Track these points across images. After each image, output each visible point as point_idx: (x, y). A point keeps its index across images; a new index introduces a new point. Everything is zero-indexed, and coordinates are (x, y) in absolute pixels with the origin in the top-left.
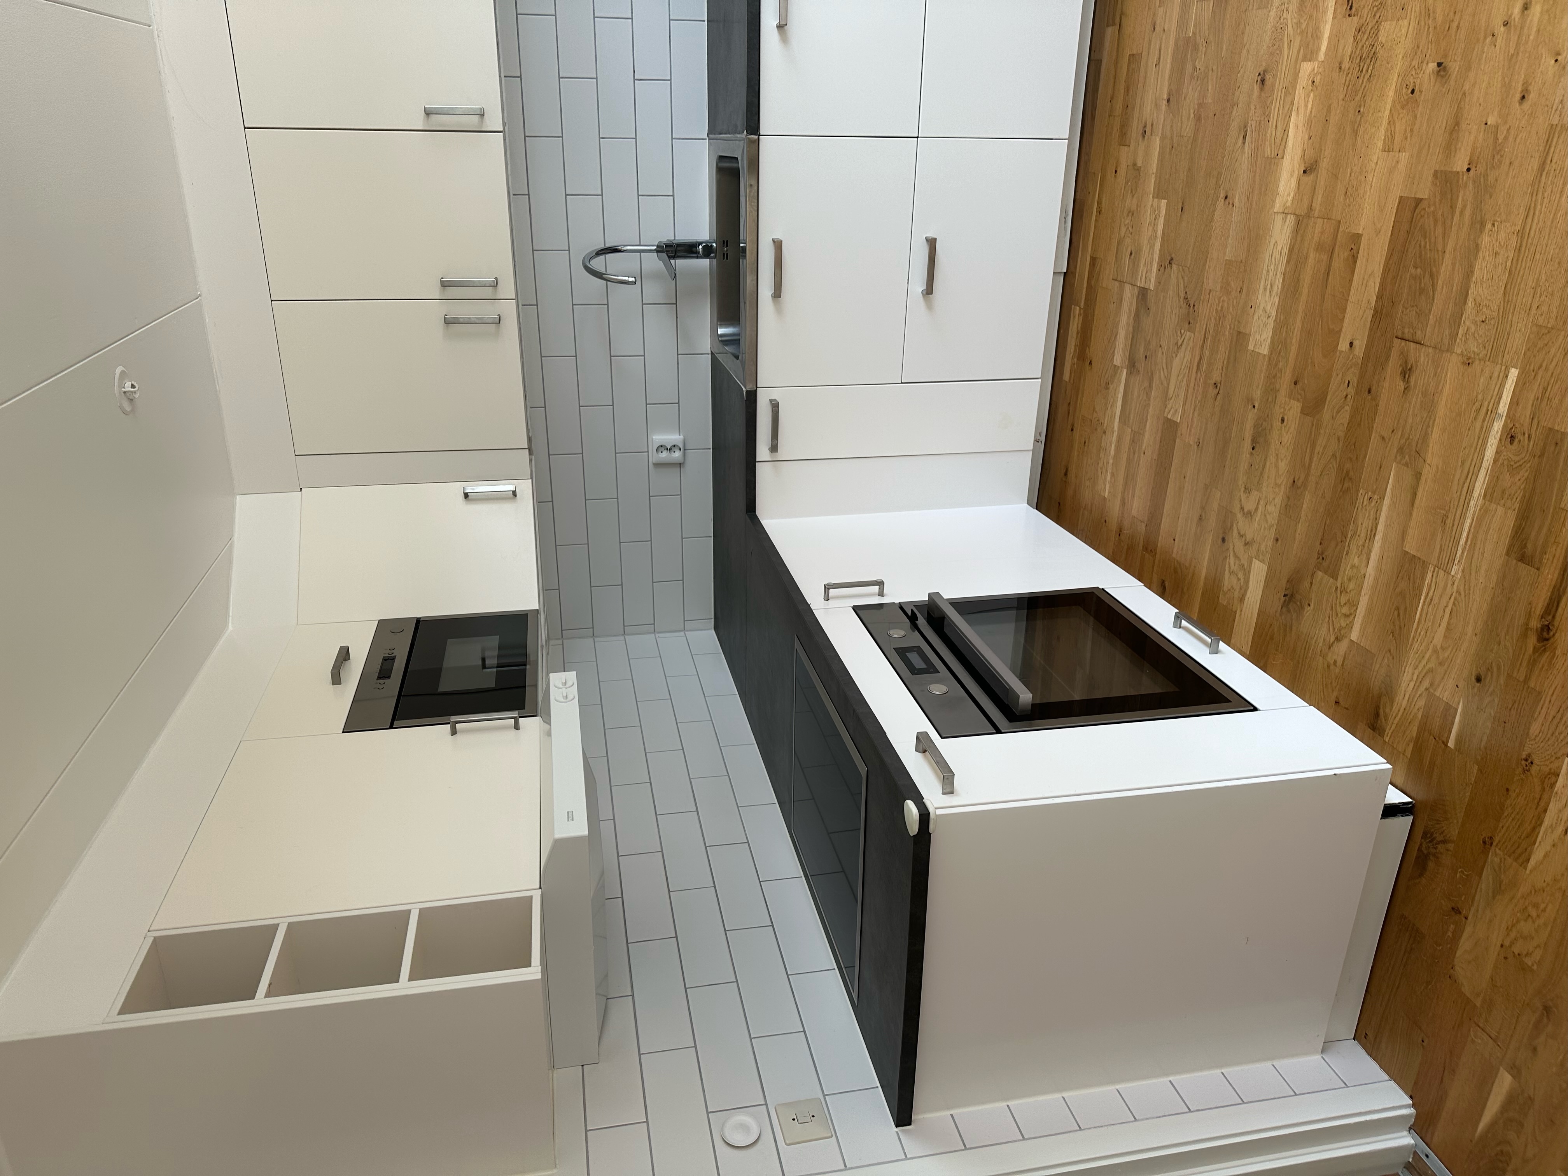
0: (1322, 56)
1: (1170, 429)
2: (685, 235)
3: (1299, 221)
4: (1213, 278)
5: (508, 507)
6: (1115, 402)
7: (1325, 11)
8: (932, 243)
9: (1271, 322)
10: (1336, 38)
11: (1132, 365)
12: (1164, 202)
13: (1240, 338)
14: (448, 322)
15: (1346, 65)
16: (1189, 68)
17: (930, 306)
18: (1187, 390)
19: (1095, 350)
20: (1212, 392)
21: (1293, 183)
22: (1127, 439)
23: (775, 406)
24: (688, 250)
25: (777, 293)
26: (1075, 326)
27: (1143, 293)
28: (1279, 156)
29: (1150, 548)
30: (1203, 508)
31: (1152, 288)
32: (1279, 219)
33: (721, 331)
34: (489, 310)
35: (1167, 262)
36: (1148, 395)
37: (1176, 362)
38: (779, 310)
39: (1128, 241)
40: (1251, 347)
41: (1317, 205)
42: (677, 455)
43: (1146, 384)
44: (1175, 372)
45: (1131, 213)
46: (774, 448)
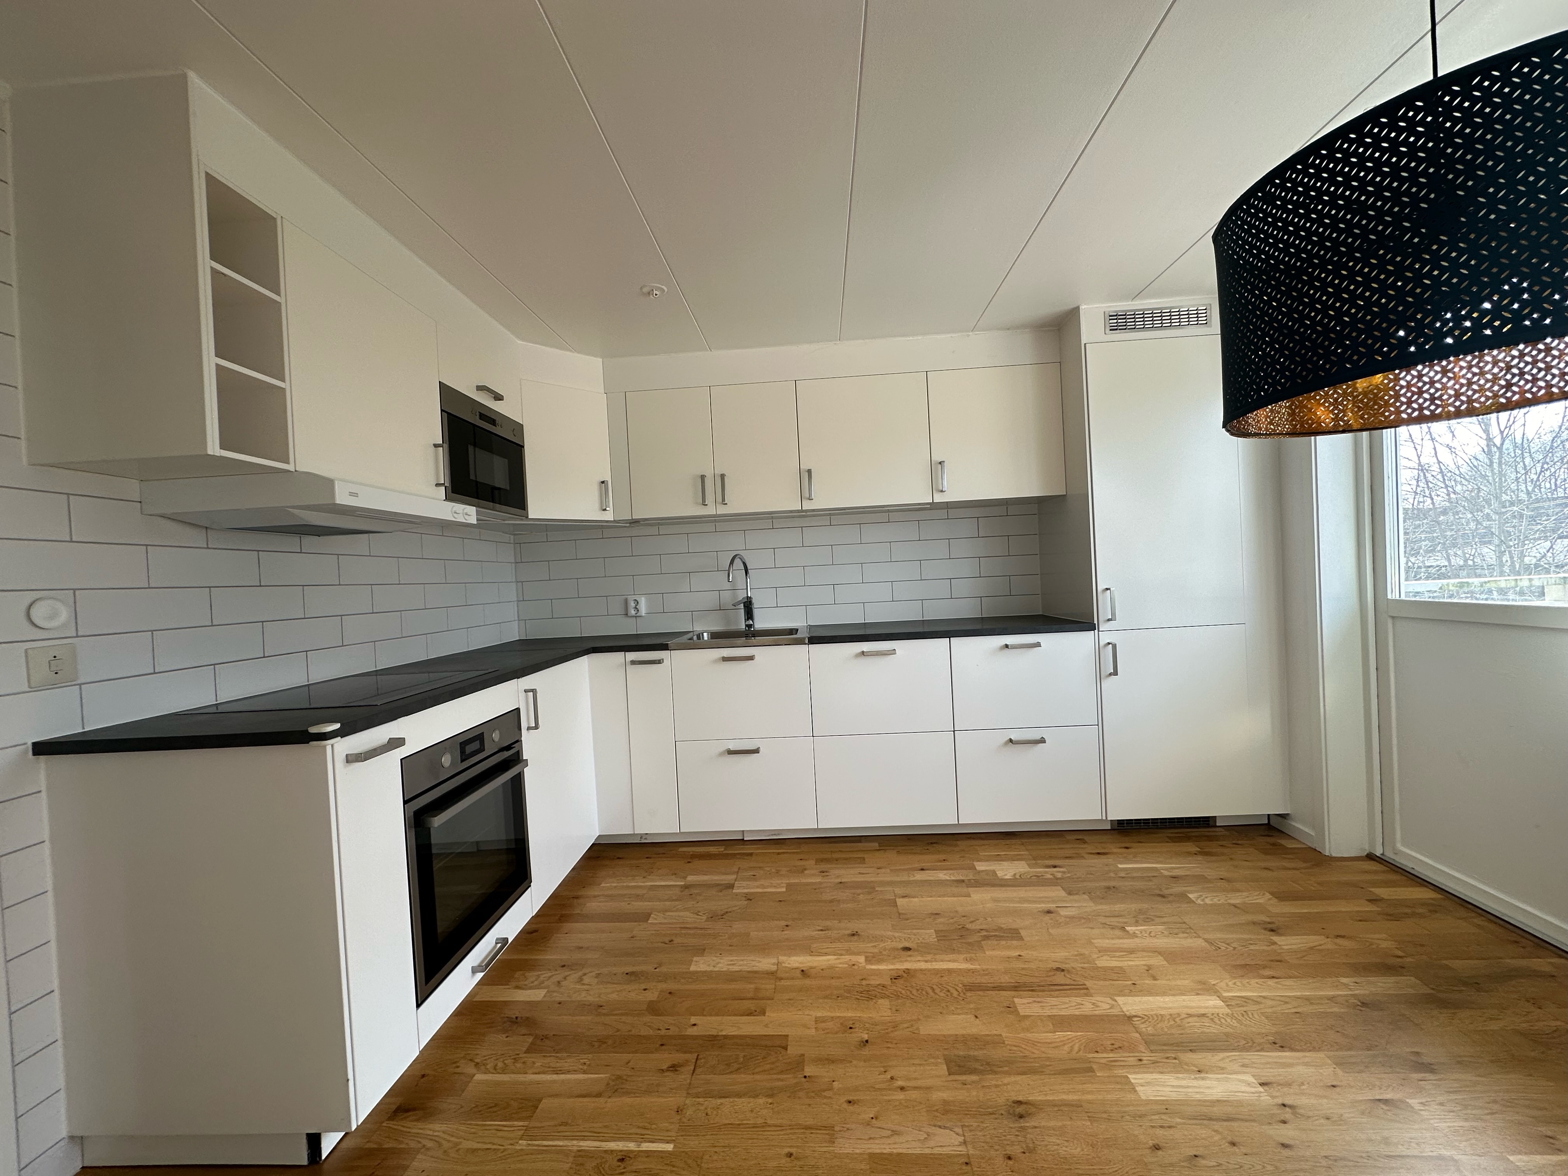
0: (869, 967)
1: (645, 917)
2: (756, 612)
3: (772, 973)
4: (738, 927)
5: (597, 505)
6: (664, 881)
7: (893, 964)
8: (756, 751)
9: (711, 968)
10: (878, 973)
11: (687, 887)
12: (784, 890)
13: (701, 951)
14: (703, 477)
15: (864, 983)
16: (859, 891)
17: (721, 754)
18: (670, 924)
19: (698, 864)
20: (667, 940)
21: (797, 965)
22: (639, 892)
23: (659, 662)
24: (749, 614)
25: (725, 659)
26: (713, 850)
27: (731, 886)
28: (811, 953)
29: (564, 919)
30: (588, 948)
31: (734, 891)
32: (775, 961)
33: (705, 634)
34: (710, 499)
35: (749, 898)
36: (668, 900)
37: (687, 914)
38: (716, 661)
39: (762, 872)
40: (695, 959)
41: (783, 983)
42: (633, 612)
43: (674, 898)
44: (681, 914)
45: (778, 872)
46: (633, 663)
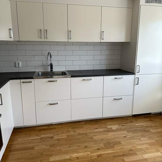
0: (91, 155)
1: (33, 148)
3: (70, 159)
4: (58, 148)
5: (8, 36)
6: (35, 137)
7: (96, 153)
8: (57, 103)
9: (55, 160)
10: (94, 156)
11: (41, 139)
12: (66, 137)
13: (51, 156)
14: (41, 30)
15: (92, 159)
16: (84, 136)
17: (48, 105)
18: (40, 149)
19: (42, 132)
20: (41, 153)
21: (75, 156)
22: (29, 141)
23: (31, 82)
24: (52, 68)
25: (49, 81)
26: (45, 127)
27: (53, 137)
28: (77, 153)
31: (54, 138)
32: (69, 156)
35: (58, 140)
36: (37, 143)
37: (44, 146)
39: (60, 133)
40: (50, 158)
41: (73, 161)
42: (17, 66)
43: (39, 142)
44: (42, 146)
45: (63, 132)
46: (23, 82)
